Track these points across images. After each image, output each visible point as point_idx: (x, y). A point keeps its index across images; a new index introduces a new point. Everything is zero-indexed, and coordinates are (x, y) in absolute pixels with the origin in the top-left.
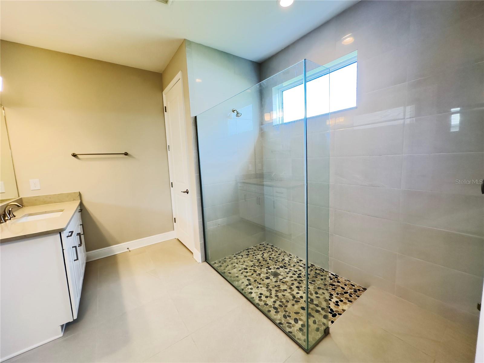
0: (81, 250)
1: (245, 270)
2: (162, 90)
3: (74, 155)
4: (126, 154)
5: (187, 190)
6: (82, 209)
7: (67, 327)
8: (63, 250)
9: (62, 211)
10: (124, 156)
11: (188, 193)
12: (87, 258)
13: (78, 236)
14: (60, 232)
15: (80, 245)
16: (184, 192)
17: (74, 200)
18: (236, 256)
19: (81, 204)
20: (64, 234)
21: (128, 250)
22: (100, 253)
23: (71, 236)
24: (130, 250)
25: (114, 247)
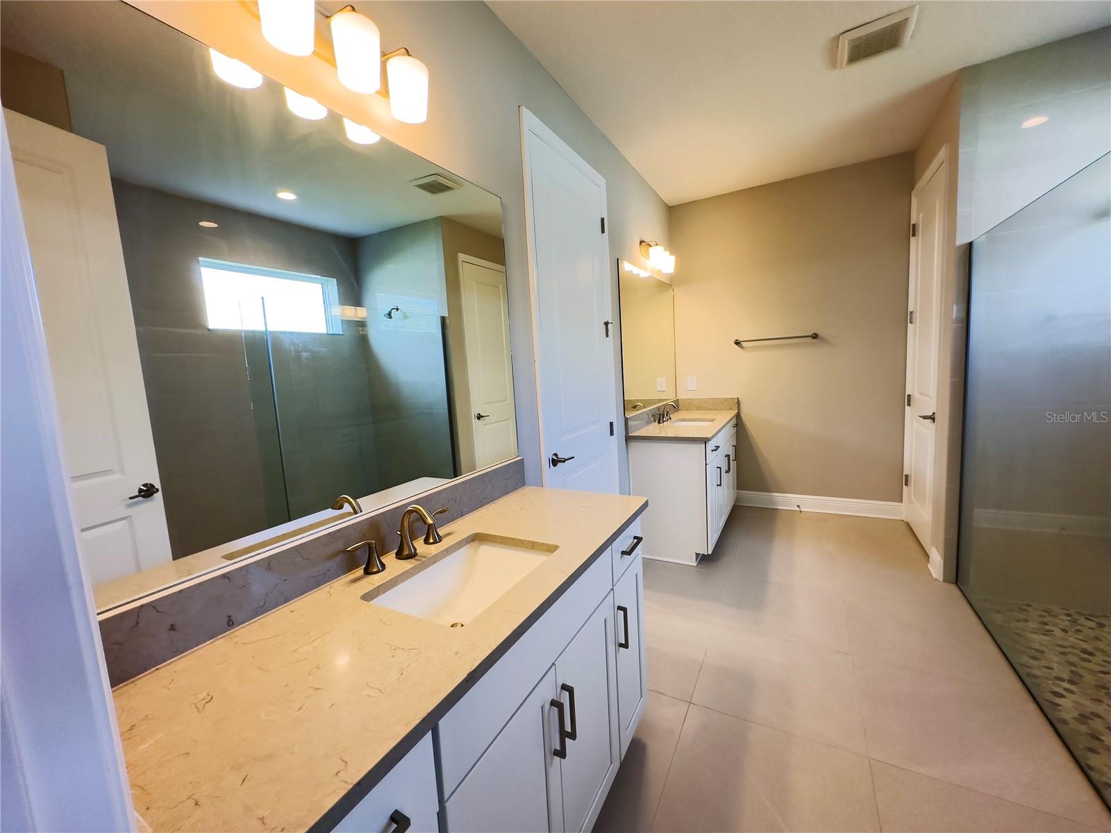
0: (729, 479)
1: (1080, 653)
2: (911, 186)
3: (737, 343)
4: (815, 336)
5: (934, 413)
6: (739, 424)
7: (703, 559)
8: (706, 464)
9: (712, 420)
10: (810, 340)
11: (933, 420)
12: (737, 500)
13: (727, 458)
14: (705, 441)
15: (727, 472)
16: (925, 417)
17: (730, 409)
18: (1075, 616)
19: (738, 416)
20: (711, 445)
21: (797, 509)
22: (755, 498)
23: (716, 450)
24: (802, 510)
25: (777, 496)
